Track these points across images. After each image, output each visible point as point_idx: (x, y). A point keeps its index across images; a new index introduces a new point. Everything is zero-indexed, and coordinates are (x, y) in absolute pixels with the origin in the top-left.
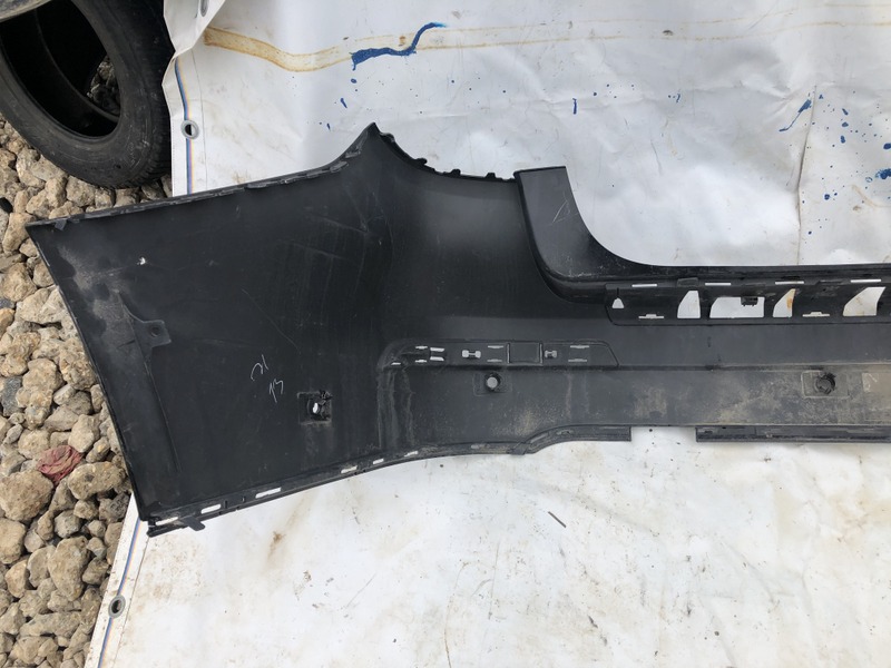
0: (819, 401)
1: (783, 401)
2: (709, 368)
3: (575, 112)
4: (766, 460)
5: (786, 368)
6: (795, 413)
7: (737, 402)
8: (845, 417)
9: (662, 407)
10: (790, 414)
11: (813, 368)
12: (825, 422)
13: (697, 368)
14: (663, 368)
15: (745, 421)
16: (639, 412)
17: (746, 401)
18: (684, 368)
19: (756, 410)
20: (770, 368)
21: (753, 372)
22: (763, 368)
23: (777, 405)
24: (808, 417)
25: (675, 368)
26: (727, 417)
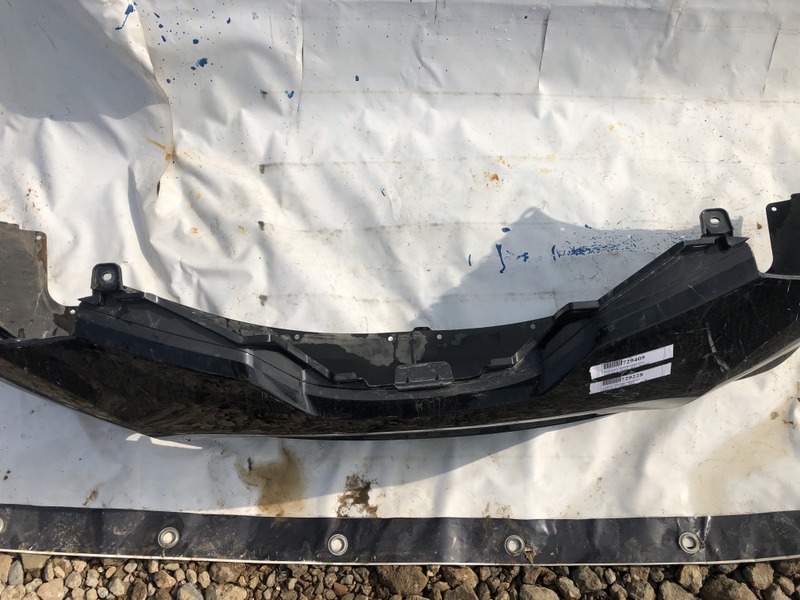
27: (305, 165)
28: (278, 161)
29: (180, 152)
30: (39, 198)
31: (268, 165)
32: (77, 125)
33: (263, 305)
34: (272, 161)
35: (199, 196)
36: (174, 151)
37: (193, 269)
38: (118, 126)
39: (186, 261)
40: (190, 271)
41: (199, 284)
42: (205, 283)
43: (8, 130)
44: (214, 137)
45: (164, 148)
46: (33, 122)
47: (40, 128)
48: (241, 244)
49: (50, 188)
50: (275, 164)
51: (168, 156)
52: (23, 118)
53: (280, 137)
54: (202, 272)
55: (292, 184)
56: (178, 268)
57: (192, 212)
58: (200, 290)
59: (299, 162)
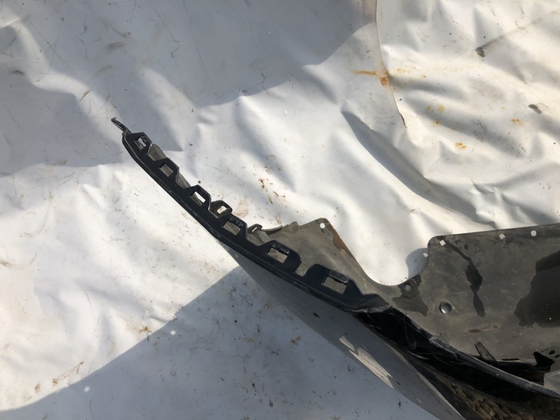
27: (522, 29)
28: (495, 35)
29: (392, 72)
30: (274, 185)
31: (486, 46)
32: (276, 90)
34: (488, 40)
35: (441, 108)
36: (387, 73)
37: (493, 185)
38: (322, 71)
39: (480, 181)
40: (490, 189)
41: (505, 199)
42: (511, 194)
43: (202, 127)
44: (418, 39)
45: (374, 73)
46: (227, 108)
47: (238, 109)
48: (525, 138)
49: (279, 170)
50: (495, 41)
51: (383, 80)
52: (215, 108)
53: (484, 10)
54: (503, 186)
55: (524, 53)
56: (475, 192)
57: (440, 128)
58: (509, 205)
59: (516, 27)
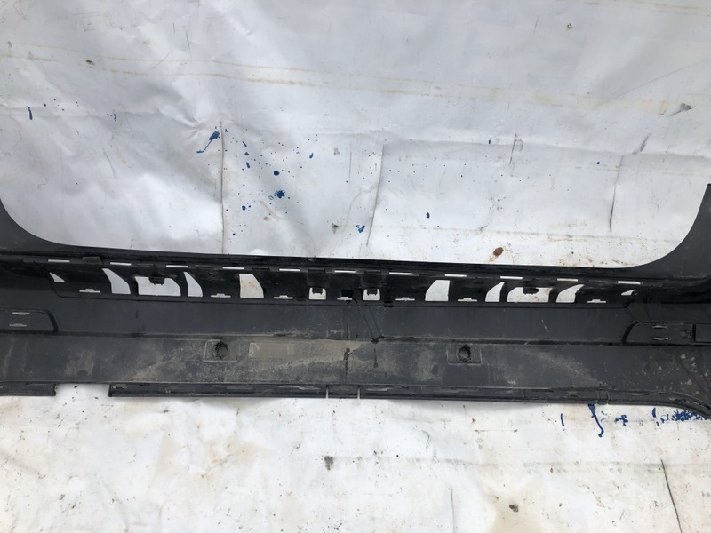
0: (214, 364)
1: (188, 364)
2: (134, 335)
3: (31, 118)
4: (165, 412)
5: (194, 337)
6: (194, 373)
7: (151, 364)
8: (230, 376)
9: (89, 367)
10: (190, 375)
11: (215, 338)
12: (215, 381)
13: (125, 335)
14: (97, 335)
15: (154, 380)
16: (68, 371)
17: (159, 364)
18: (115, 335)
19: (165, 371)
20: (183, 337)
21: (170, 340)
22: (177, 337)
23: (183, 367)
24: (202, 377)
25: (107, 335)
26: (140, 376)
33: (329, 469)
